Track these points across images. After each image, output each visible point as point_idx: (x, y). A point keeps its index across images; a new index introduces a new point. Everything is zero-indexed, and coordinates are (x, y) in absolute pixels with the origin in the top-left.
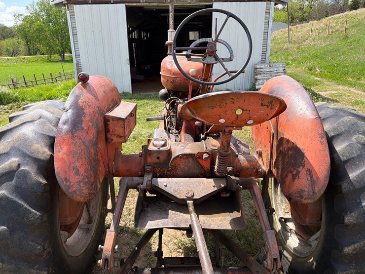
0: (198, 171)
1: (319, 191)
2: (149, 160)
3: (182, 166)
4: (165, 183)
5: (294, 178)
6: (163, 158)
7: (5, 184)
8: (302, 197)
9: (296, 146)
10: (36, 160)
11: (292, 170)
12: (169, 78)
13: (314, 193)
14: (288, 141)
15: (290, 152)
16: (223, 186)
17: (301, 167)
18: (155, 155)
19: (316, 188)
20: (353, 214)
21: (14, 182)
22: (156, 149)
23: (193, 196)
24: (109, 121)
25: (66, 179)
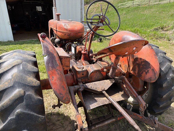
0: (101, 77)
2: (78, 76)
3: (95, 76)
4: (90, 85)
5: (146, 73)
6: (85, 74)
8: (151, 80)
9: (146, 60)
10: (33, 87)
11: (145, 70)
13: (156, 78)
14: (141, 59)
15: (143, 63)
16: (114, 82)
17: (149, 69)
18: (81, 73)
19: (156, 76)
20: (165, 83)
21: (24, 102)
22: (81, 70)
23: (104, 89)
24: (62, 59)
25: (60, 93)
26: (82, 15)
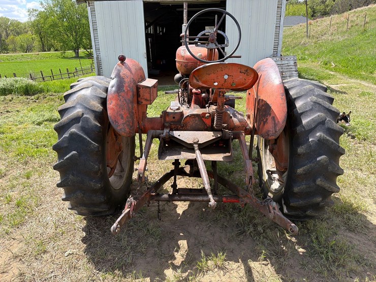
0: (202, 127)
1: (279, 130)
2: (167, 119)
3: (191, 123)
4: (179, 134)
5: (264, 124)
6: (177, 118)
7: (75, 125)
8: (268, 135)
9: (267, 103)
10: (94, 112)
11: (264, 119)
12: (182, 63)
13: (276, 131)
14: (262, 100)
15: (263, 108)
16: (219, 136)
17: (269, 116)
18: (171, 115)
19: (277, 128)
20: (303, 147)
21: (80, 124)
22: (172, 111)
23: (198, 141)
24: (140, 88)
25: (115, 121)
26: (277, 39)
